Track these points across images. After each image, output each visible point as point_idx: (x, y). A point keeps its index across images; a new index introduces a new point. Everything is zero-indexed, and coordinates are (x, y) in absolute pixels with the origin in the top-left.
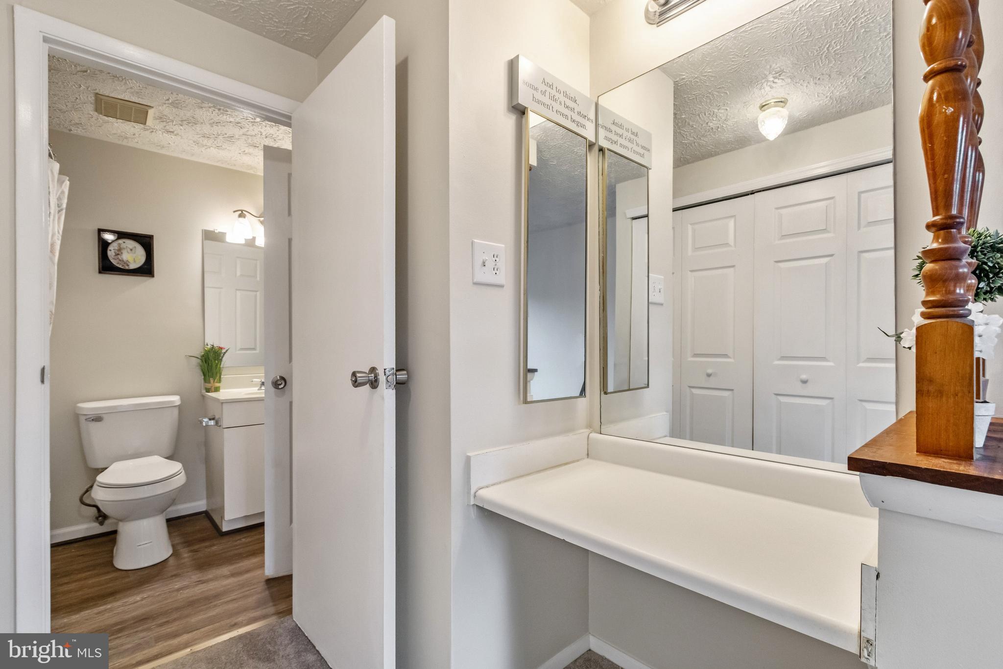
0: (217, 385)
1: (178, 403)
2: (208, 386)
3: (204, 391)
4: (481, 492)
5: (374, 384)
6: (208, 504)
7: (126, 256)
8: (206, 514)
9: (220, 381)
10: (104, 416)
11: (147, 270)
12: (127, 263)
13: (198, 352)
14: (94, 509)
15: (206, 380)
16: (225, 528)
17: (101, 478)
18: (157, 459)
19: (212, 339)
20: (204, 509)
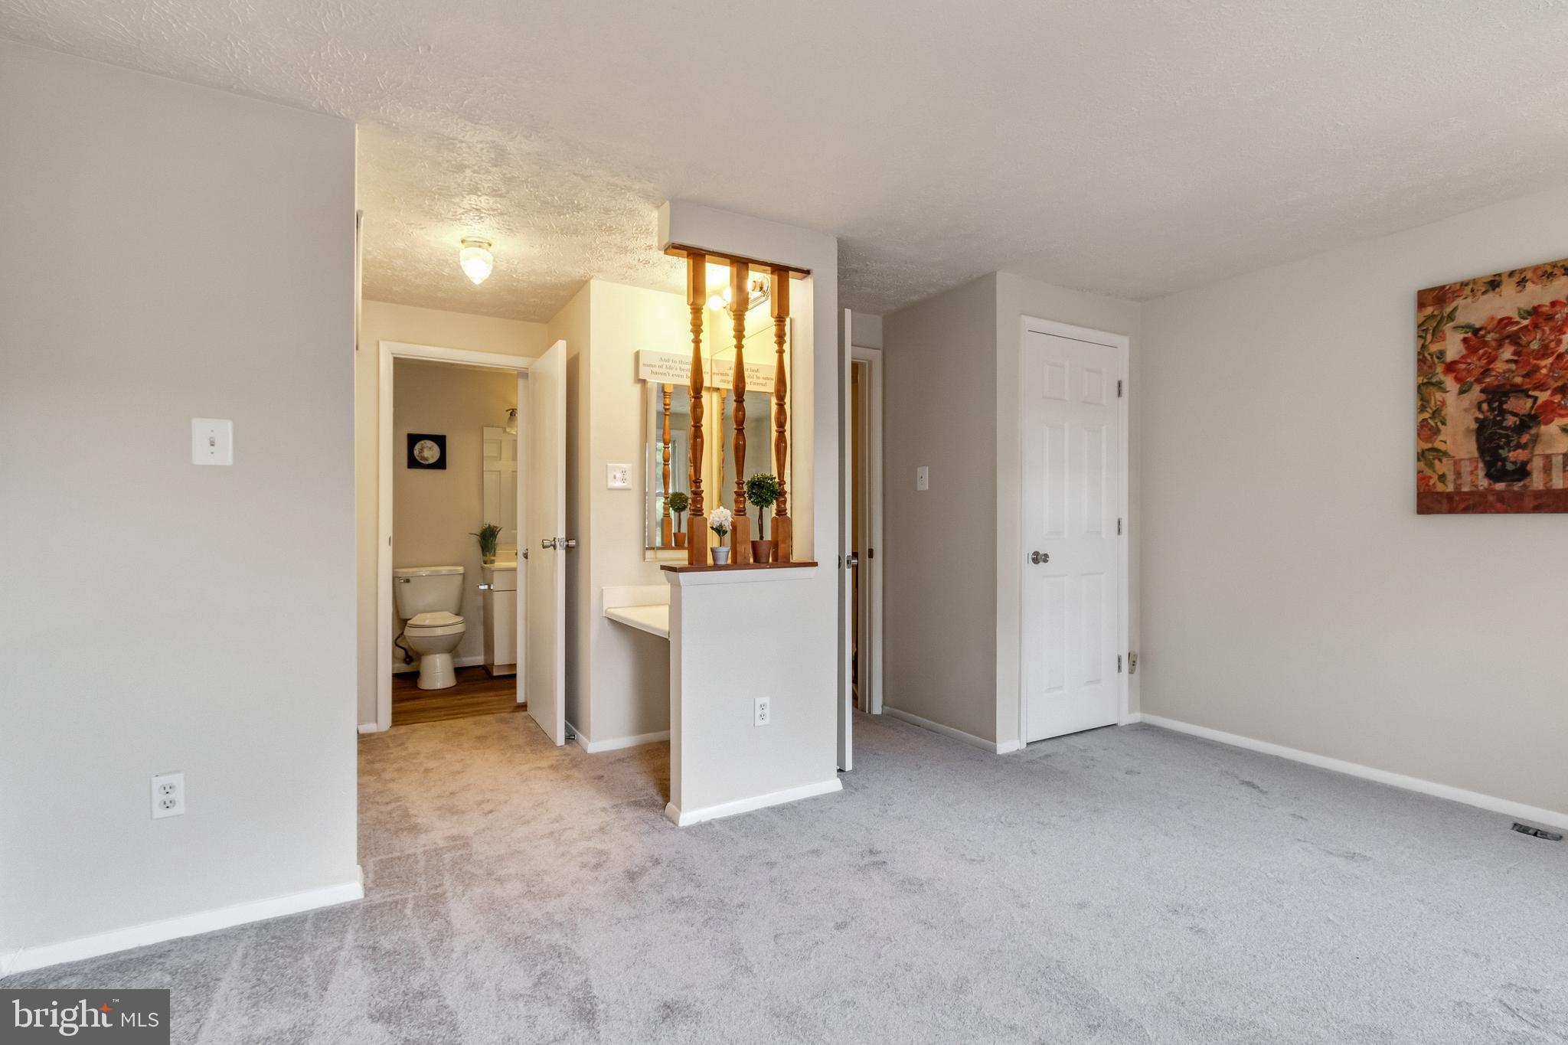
0: (493, 558)
1: (462, 572)
2: (486, 558)
3: (482, 563)
4: (609, 610)
5: (555, 547)
6: (485, 660)
7: (426, 454)
8: (483, 667)
9: (495, 556)
10: (410, 578)
11: (441, 464)
12: (426, 459)
13: (478, 531)
14: (403, 651)
15: (484, 554)
16: (495, 674)
17: (409, 622)
18: (447, 614)
19: (490, 520)
20: (482, 664)
